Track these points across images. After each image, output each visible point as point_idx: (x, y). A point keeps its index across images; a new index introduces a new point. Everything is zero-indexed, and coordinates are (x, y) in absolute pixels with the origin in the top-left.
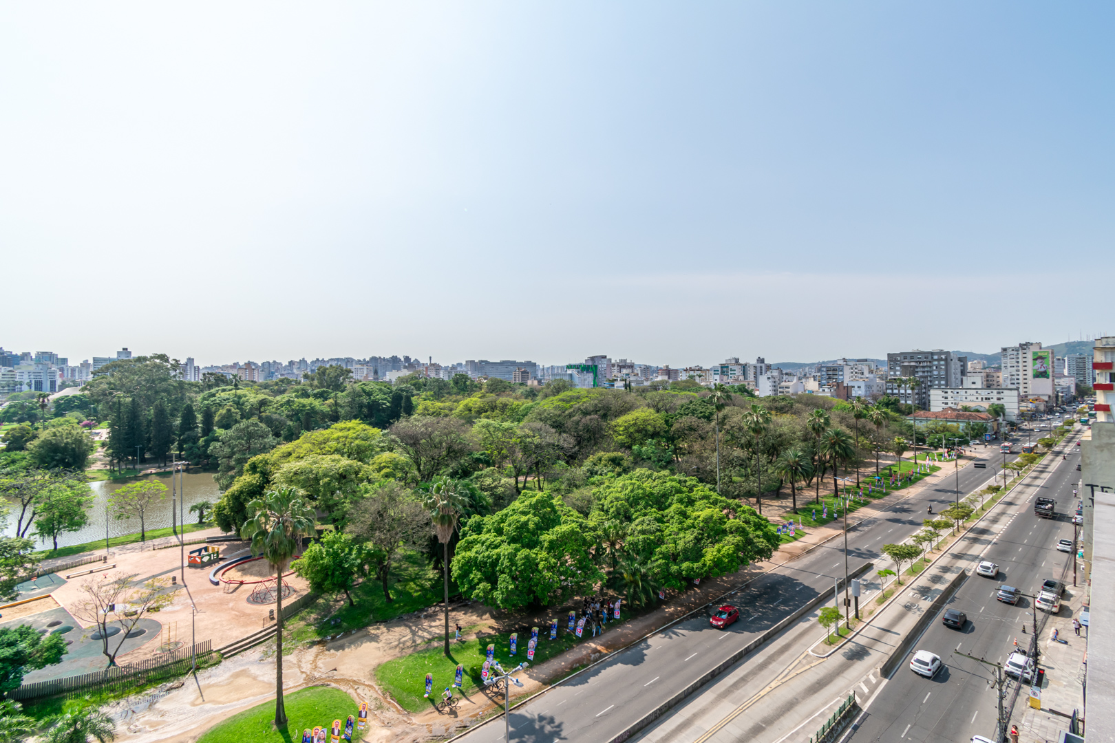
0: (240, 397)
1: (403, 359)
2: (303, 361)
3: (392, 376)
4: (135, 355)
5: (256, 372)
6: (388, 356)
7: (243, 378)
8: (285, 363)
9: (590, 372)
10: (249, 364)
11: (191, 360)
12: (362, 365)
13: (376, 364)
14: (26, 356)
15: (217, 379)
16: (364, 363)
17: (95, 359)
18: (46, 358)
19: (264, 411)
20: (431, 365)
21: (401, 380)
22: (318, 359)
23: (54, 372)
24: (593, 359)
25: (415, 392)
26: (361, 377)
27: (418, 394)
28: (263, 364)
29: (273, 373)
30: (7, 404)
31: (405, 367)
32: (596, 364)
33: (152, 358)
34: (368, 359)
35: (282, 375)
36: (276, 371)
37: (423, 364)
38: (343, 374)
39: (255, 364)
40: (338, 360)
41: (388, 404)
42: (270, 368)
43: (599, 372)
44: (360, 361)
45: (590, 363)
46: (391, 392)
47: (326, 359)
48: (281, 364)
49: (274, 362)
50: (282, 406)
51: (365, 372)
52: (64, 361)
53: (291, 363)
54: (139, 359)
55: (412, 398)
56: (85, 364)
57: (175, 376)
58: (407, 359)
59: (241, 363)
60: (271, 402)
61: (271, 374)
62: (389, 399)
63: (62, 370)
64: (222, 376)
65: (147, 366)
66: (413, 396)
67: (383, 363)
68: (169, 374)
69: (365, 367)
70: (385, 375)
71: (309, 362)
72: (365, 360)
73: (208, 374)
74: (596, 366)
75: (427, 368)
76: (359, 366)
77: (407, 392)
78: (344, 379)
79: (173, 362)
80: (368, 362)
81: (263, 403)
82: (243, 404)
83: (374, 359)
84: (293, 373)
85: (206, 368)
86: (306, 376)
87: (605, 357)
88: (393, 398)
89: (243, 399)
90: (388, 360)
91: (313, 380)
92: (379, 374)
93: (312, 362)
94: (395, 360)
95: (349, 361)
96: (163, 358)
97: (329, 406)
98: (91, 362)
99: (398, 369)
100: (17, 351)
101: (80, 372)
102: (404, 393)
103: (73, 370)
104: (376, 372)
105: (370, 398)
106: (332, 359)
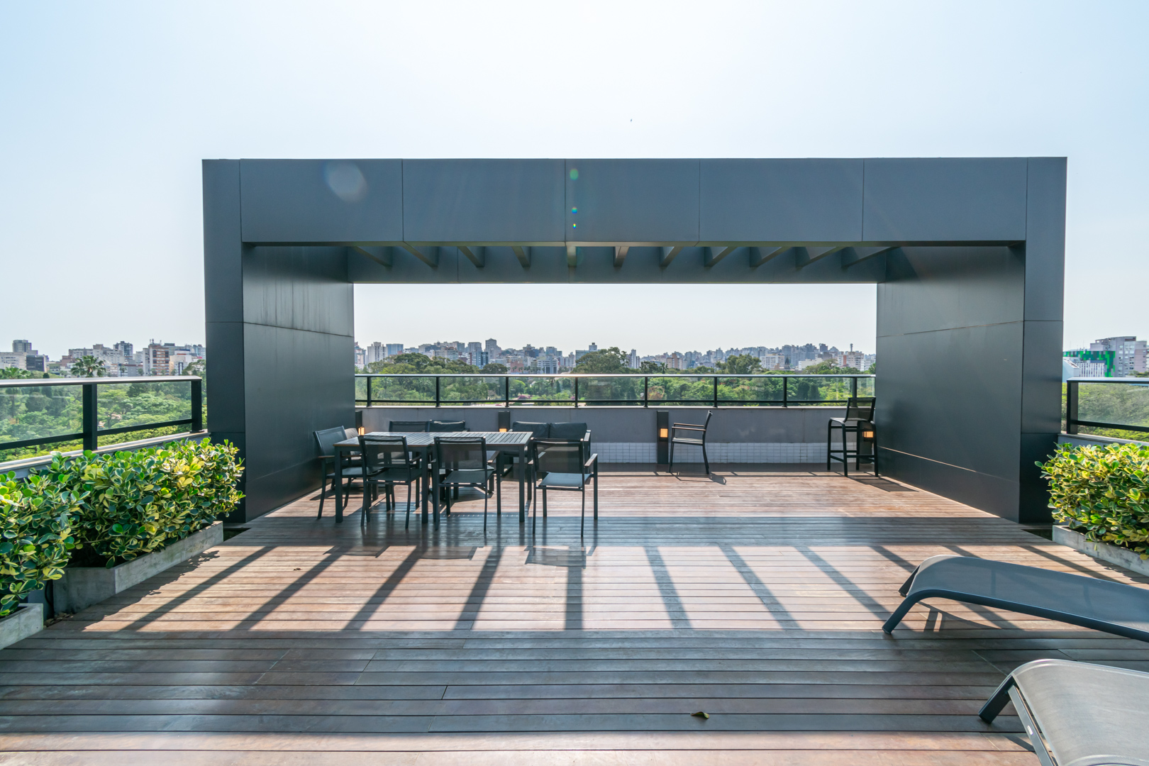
0: (666, 382)
1: (818, 347)
2: (719, 351)
3: (802, 365)
4: (599, 348)
5: (680, 361)
6: (802, 344)
7: (669, 367)
8: (704, 353)
9: (1100, 362)
10: (675, 354)
11: (634, 351)
12: (774, 354)
13: (789, 354)
14: (542, 349)
15: (651, 366)
16: (778, 352)
17: (577, 352)
18: (551, 350)
19: (684, 395)
20: (852, 353)
21: (811, 369)
22: (732, 349)
23: (555, 361)
24: (1106, 342)
25: (824, 382)
26: (770, 366)
27: (828, 385)
28: (686, 354)
29: (694, 362)
30: (534, 382)
31: (820, 356)
32: (1113, 349)
33: (610, 350)
34: (780, 348)
35: (701, 364)
36: (697, 360)
37: (842, 353)
38: (751, 364)
39: (680, 354)
40: (751, 349)
41: (793, 394)
42: (691, 357)
43: (1116, 361)
44: (772, 350)
45: (1101, 349)
46: (797, 382)
47: (739, 349)
48: (700, 354)
49: (695, 352)
50: (698, 391)
51: (777, 362)
52: (560, 352)
53: (709, 353)
54: (603, 351)
55: (819, 389)
56: (571, 355)
57: (623, 364)
58: (823, 347)
59: (670, 354)
60: (689, 387)
61: (692, 363)
62: (795, 388)
63: (559, 359)
64: (654, 364)
65: (606, 356)
66: (821, 386)
67: (797, 351)
68: (619, 363)
69: (777, 356)
70: (797, 364)
71: (724, 351)
72: (777, 349)
73: (645, 362)
74: (1111, 354)
75: (845, 357)
76: (771, 355)
77: (815, 382)
78: (752, 368)
79: (622, 354)
80: (781, 351)
81: (683, 388)
82: (669, 388)
83: (787, 348)
84: (710, 362)
85: (644, 358)
86: (718, 365)
87: (1134, 339)
88: (799, 388)
89: (669, 384)
90: (801, 349)
91: (724, 368)
92: (792, 364)
93: (727, 352)
94: (809, 348)
95: (761, 350)
96: (616, 350)
97: (738, 393)
98: (574, 354)
99: (812, 358)
100: (537, 347)
101: (569, 361)
102: (812, 383)
103: (565, 359)
104: (787, 361)
105: (775, 387)
106: (745, 349)
